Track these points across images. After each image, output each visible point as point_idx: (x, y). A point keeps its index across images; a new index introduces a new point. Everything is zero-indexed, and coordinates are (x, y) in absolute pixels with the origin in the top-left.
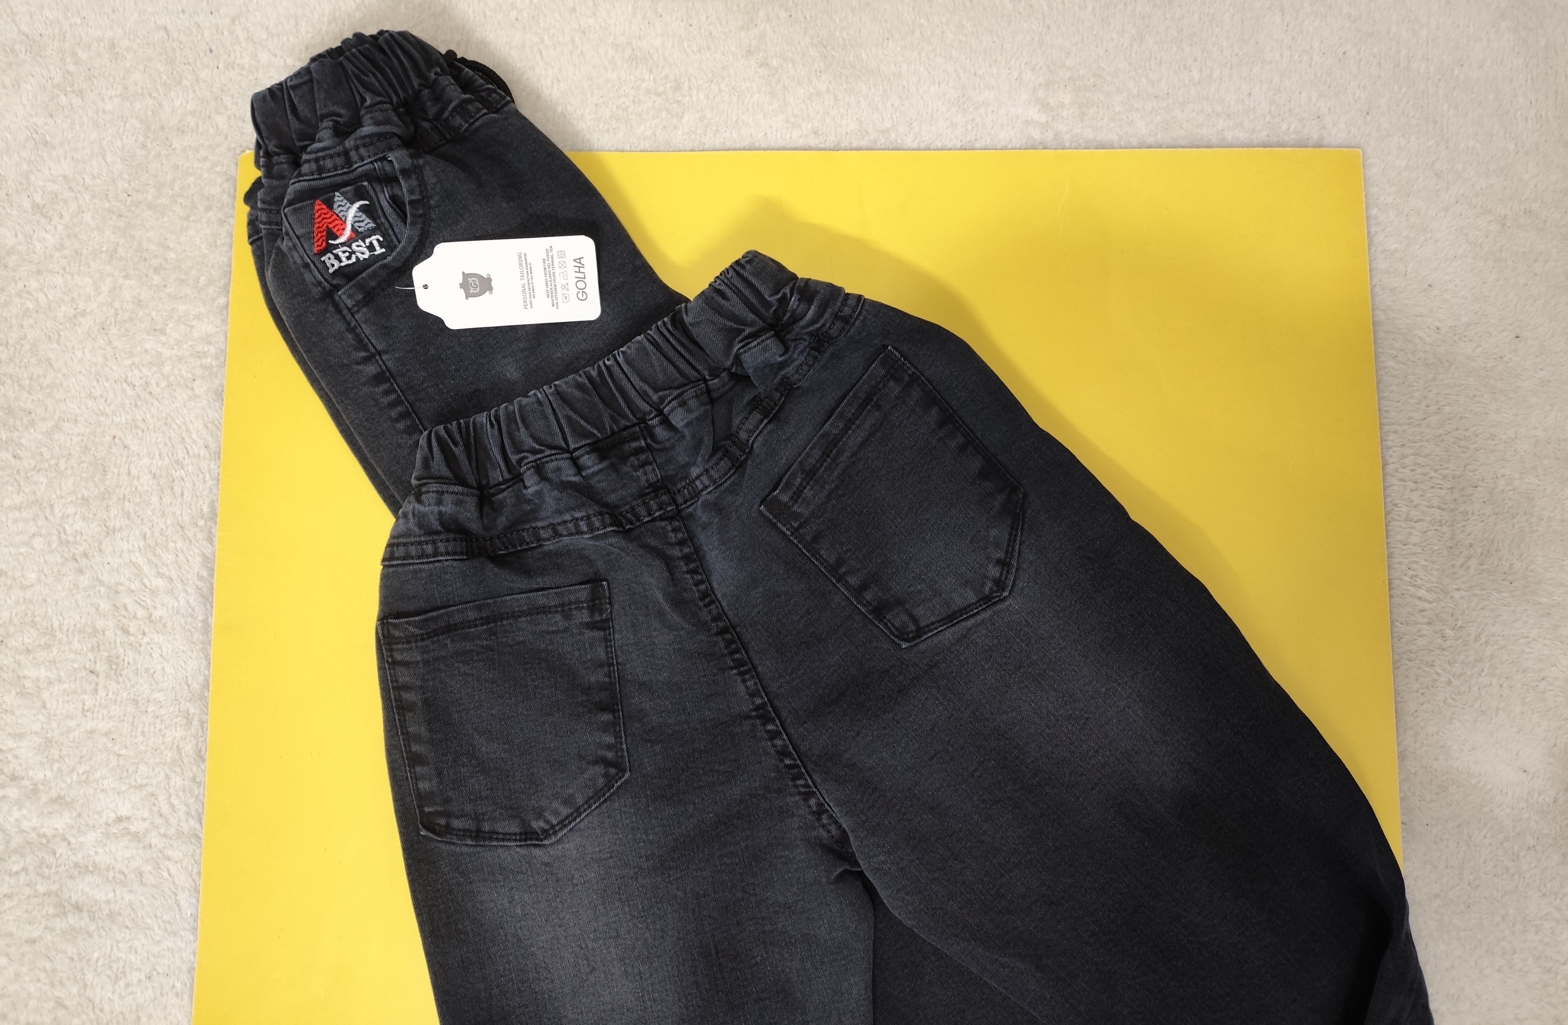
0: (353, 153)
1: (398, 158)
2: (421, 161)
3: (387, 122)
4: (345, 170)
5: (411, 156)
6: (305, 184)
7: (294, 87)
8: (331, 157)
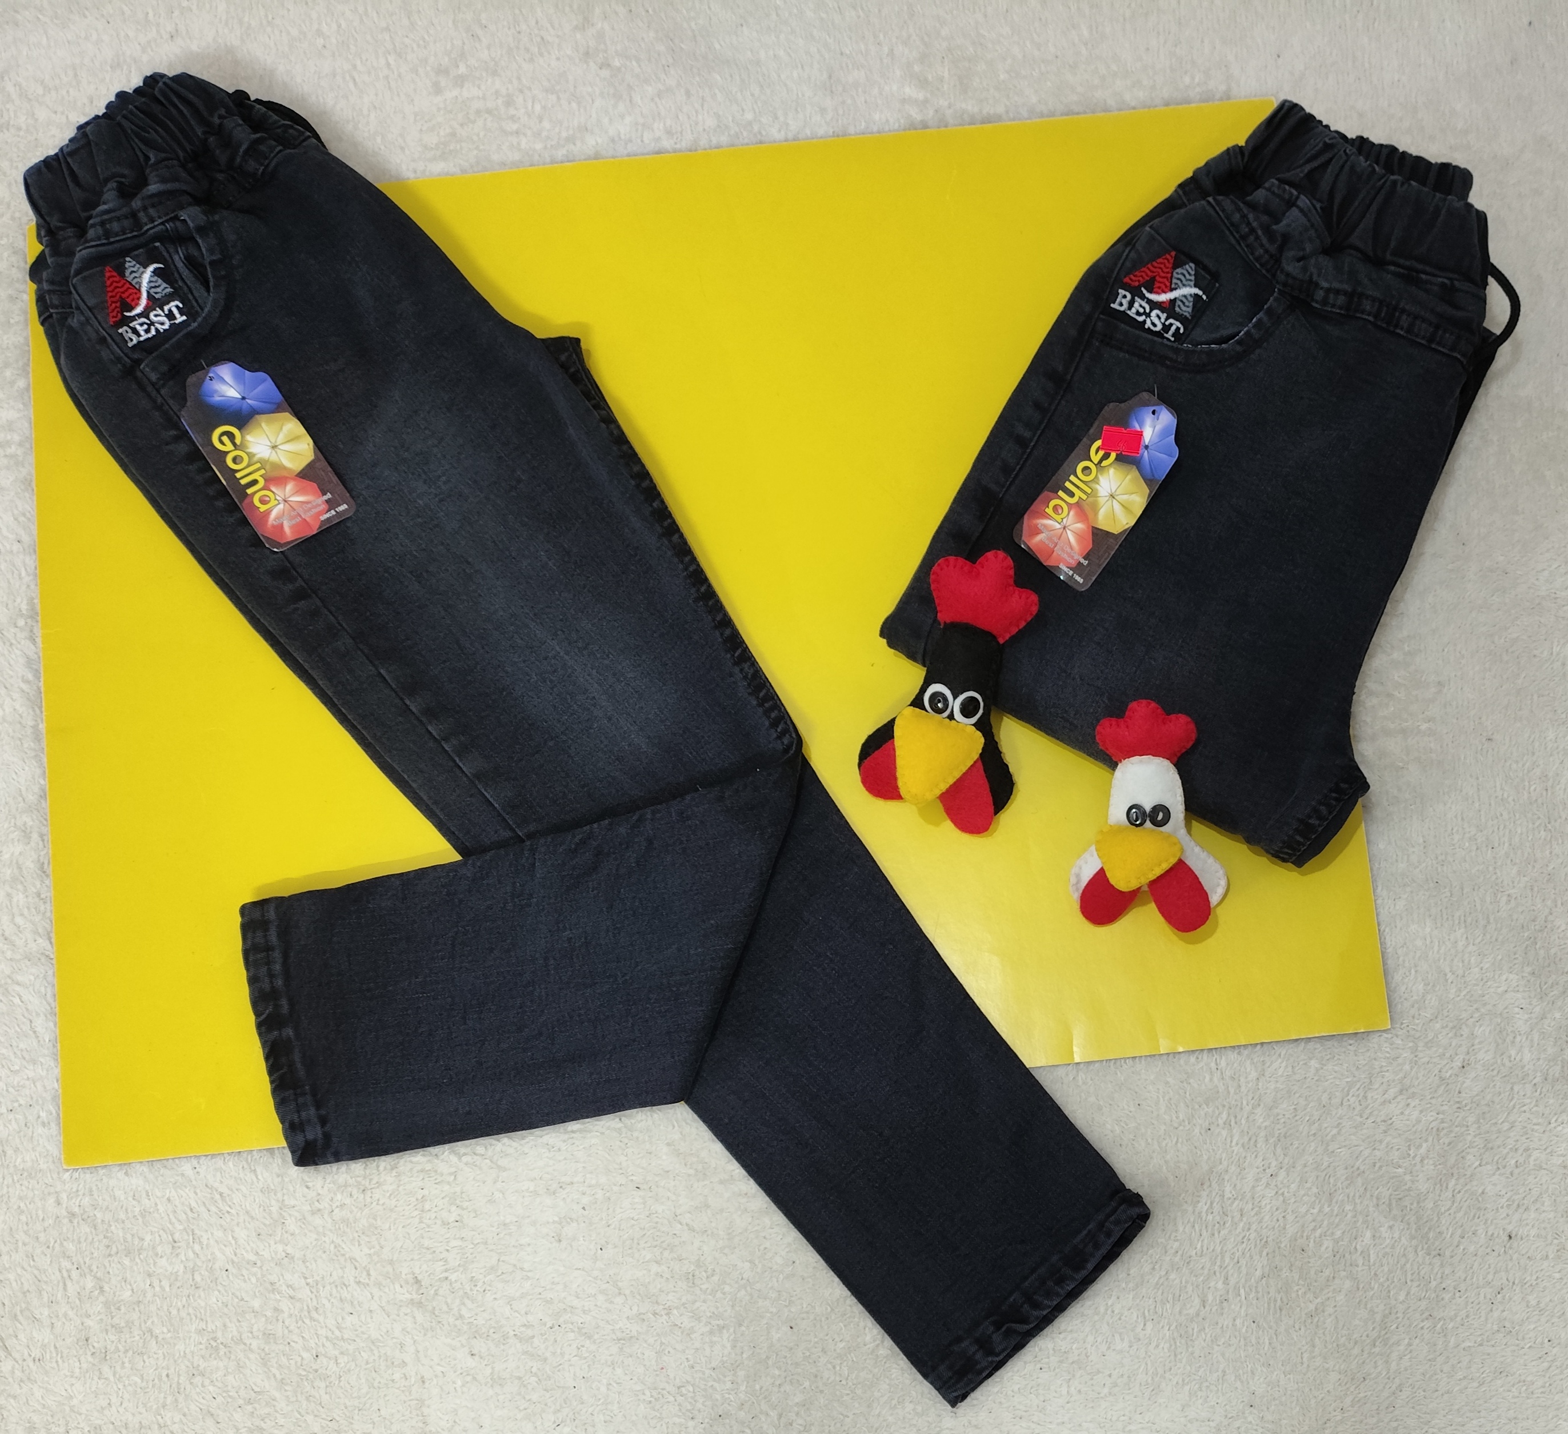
0: (141, 214)
1: (191, 216)
2: (217, 217)
3: (176, 179)
4: (135, 233)
5: (205, 213)
6: (93, 250)
7: (72, 154)
8: (118, 219)
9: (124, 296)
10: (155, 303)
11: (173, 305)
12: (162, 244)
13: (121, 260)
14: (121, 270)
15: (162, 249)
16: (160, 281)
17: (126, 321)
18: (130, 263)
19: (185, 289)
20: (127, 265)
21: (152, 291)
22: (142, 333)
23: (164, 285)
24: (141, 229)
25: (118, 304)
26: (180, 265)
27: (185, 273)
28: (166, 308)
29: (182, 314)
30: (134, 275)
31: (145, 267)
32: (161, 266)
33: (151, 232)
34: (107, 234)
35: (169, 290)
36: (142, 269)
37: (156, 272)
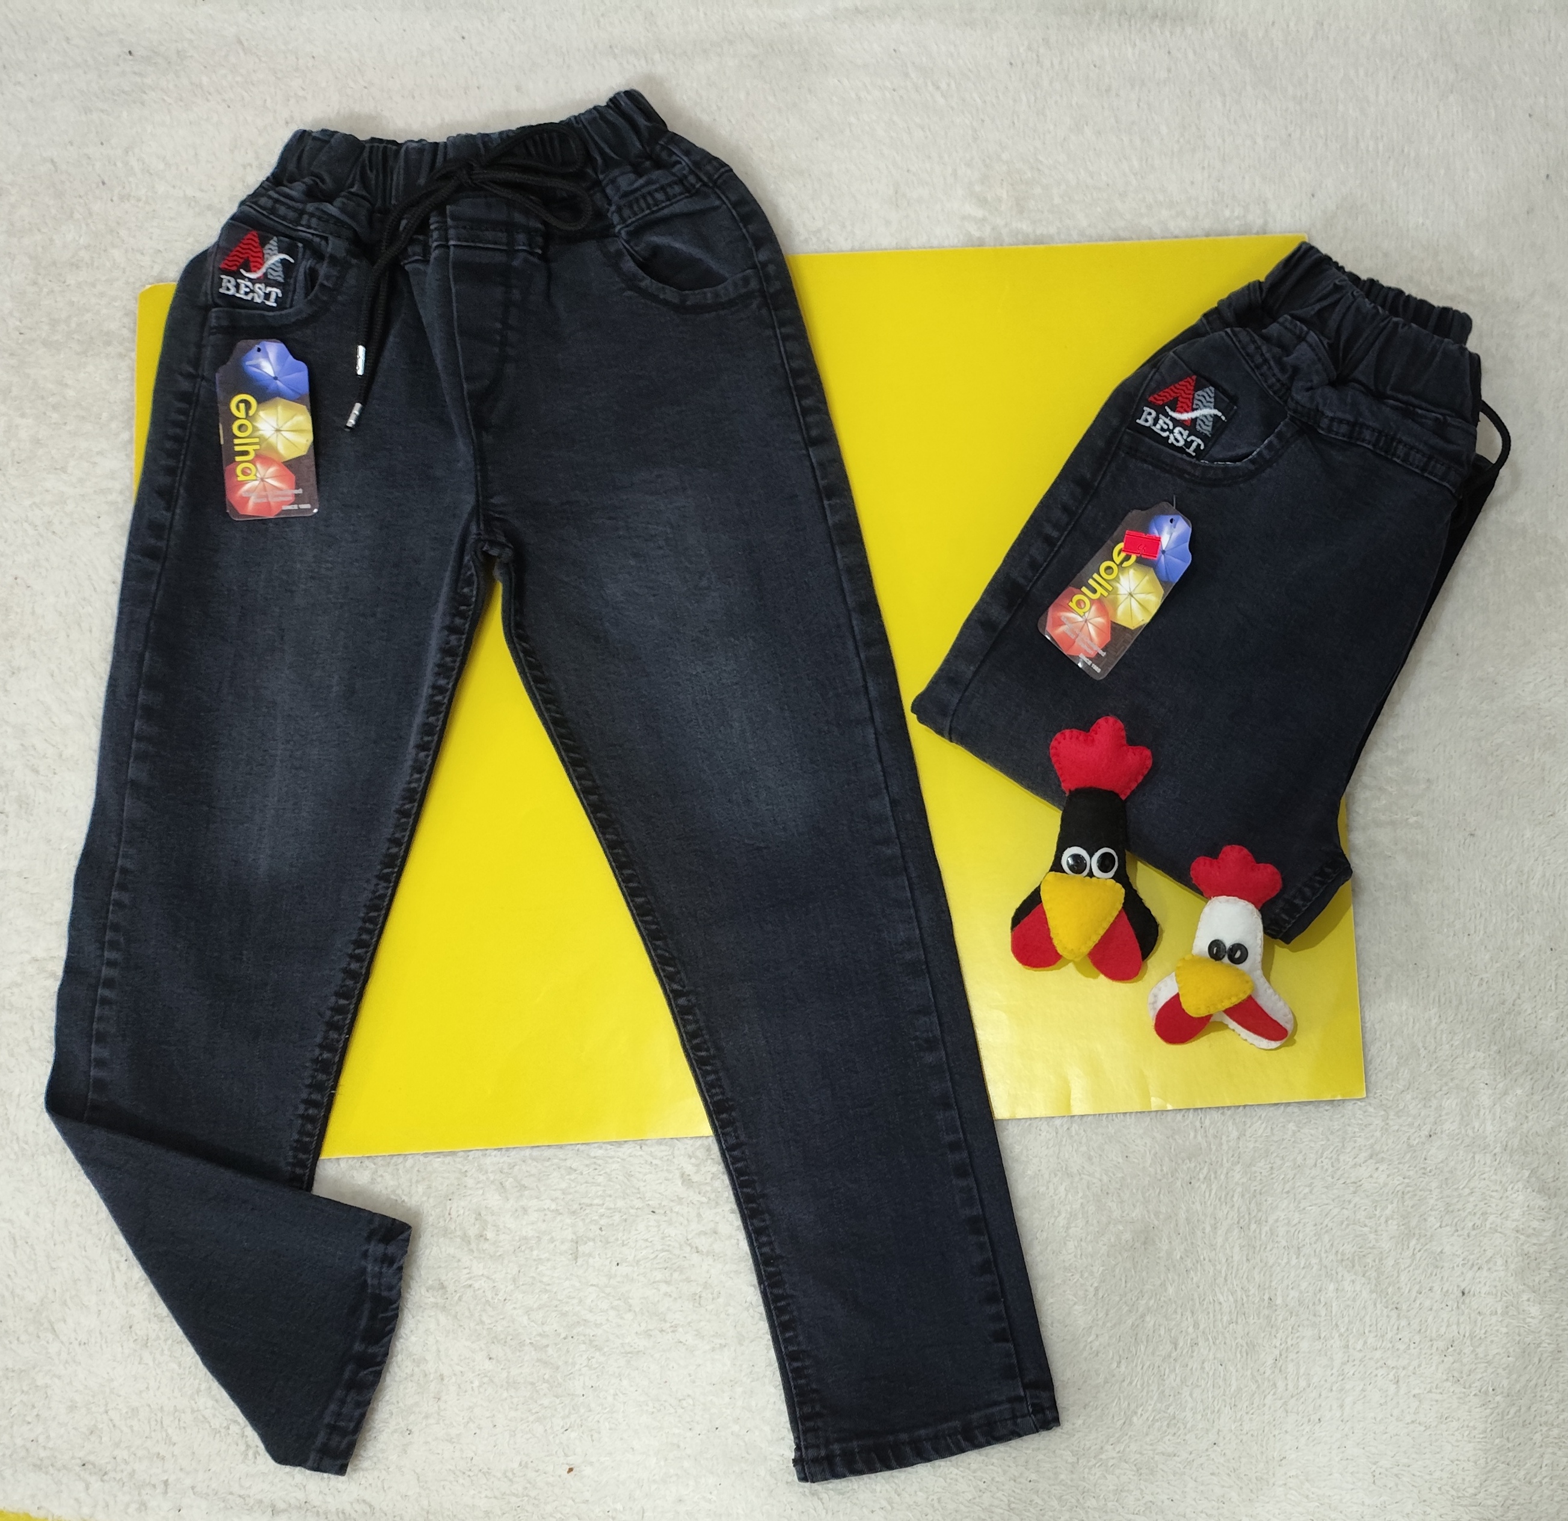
9: (251, 259)
10: (266, 280)
11: (275, 291)
12: (304, 247)
13: (269, 235)
14: (264, 242)
15: (301, 250)
16: (280, 269)
17: (236, 275)
18: (274, 243)
19: (292, 288)
20: (271, 242)
21: (270, 271)
22: (242, 292)
23: (281, 273)
24: (297, 225)
25: (241, 261)
26: (302, 270)
27: (301, 277)
28: (269, 289)
29: (276, 301)
30: (269, 251)
31: (280, 252)
32: (292, 261)
33: (301, 233)
34: (273, 211)
35: (281, 280)
36: (276, 252)
37: (283, 262)
